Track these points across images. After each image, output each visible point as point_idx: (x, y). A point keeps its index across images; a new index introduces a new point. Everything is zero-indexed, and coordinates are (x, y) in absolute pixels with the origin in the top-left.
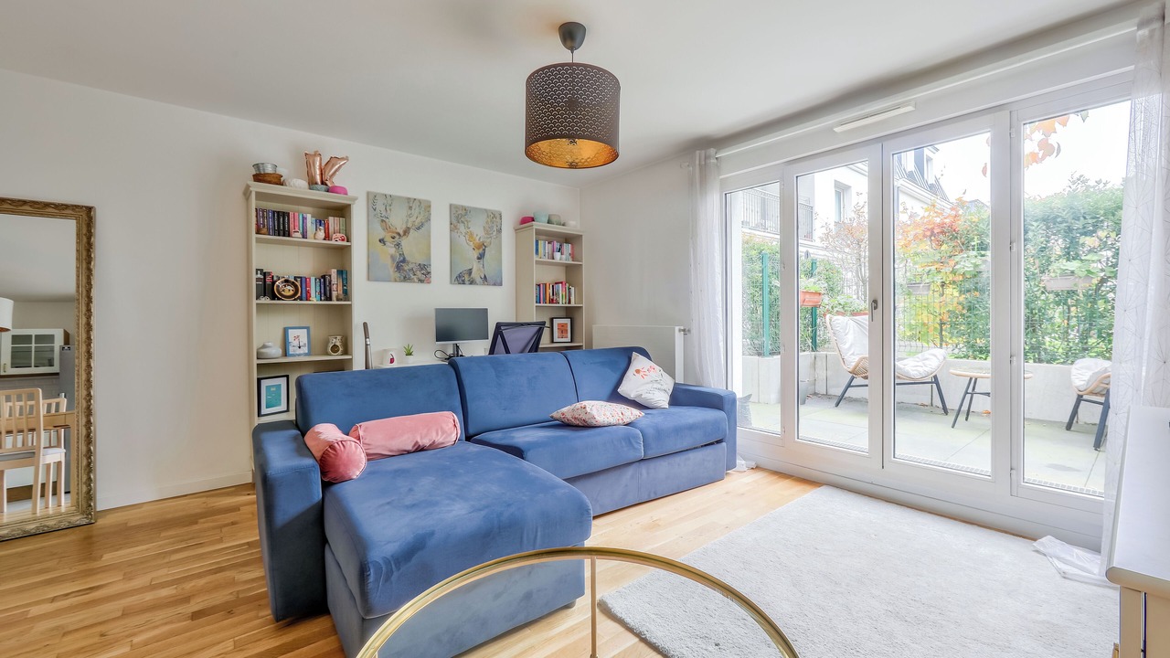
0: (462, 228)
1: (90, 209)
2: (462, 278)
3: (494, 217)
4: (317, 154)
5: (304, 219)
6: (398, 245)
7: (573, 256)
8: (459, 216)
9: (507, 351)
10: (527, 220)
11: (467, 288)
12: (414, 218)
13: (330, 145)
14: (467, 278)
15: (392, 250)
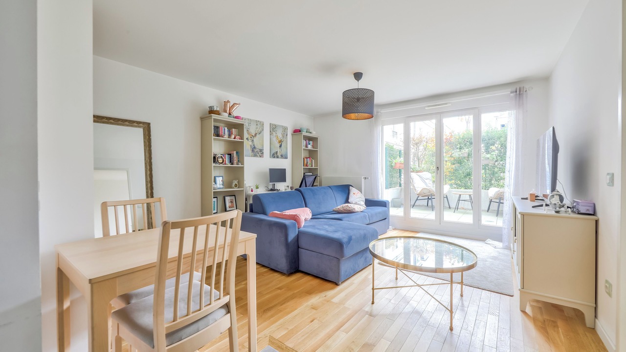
0: (274, 133)
1: (149, 124)
2: (274, 155)
3: (285, 129)
4: (228, 102)
5: (225, 129)
6: (253, 141)
7: (313, 147)
8: (273, 128)
10: (297, 131)
11: (276, 160)
12: (258, 129)
13: (233, 98)
14: (276, 155)
15: (251, 143)
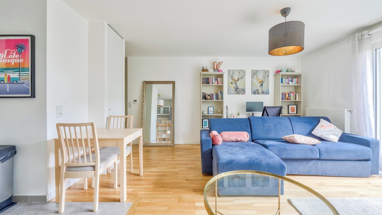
0: (255, 76)
1: (174, 82)
2: (255, 92)
3: (266, 73)
4: (216, 62)
5: (213, 79)
6: (236, 84)
7: (297, 82)
8: (254, 73)
9: (268, 116)
10: (278, 72)
11: (257, 95)
12: (240, 76)
13: (218, 59)
14: (257, 92)
15: (234, 85)
